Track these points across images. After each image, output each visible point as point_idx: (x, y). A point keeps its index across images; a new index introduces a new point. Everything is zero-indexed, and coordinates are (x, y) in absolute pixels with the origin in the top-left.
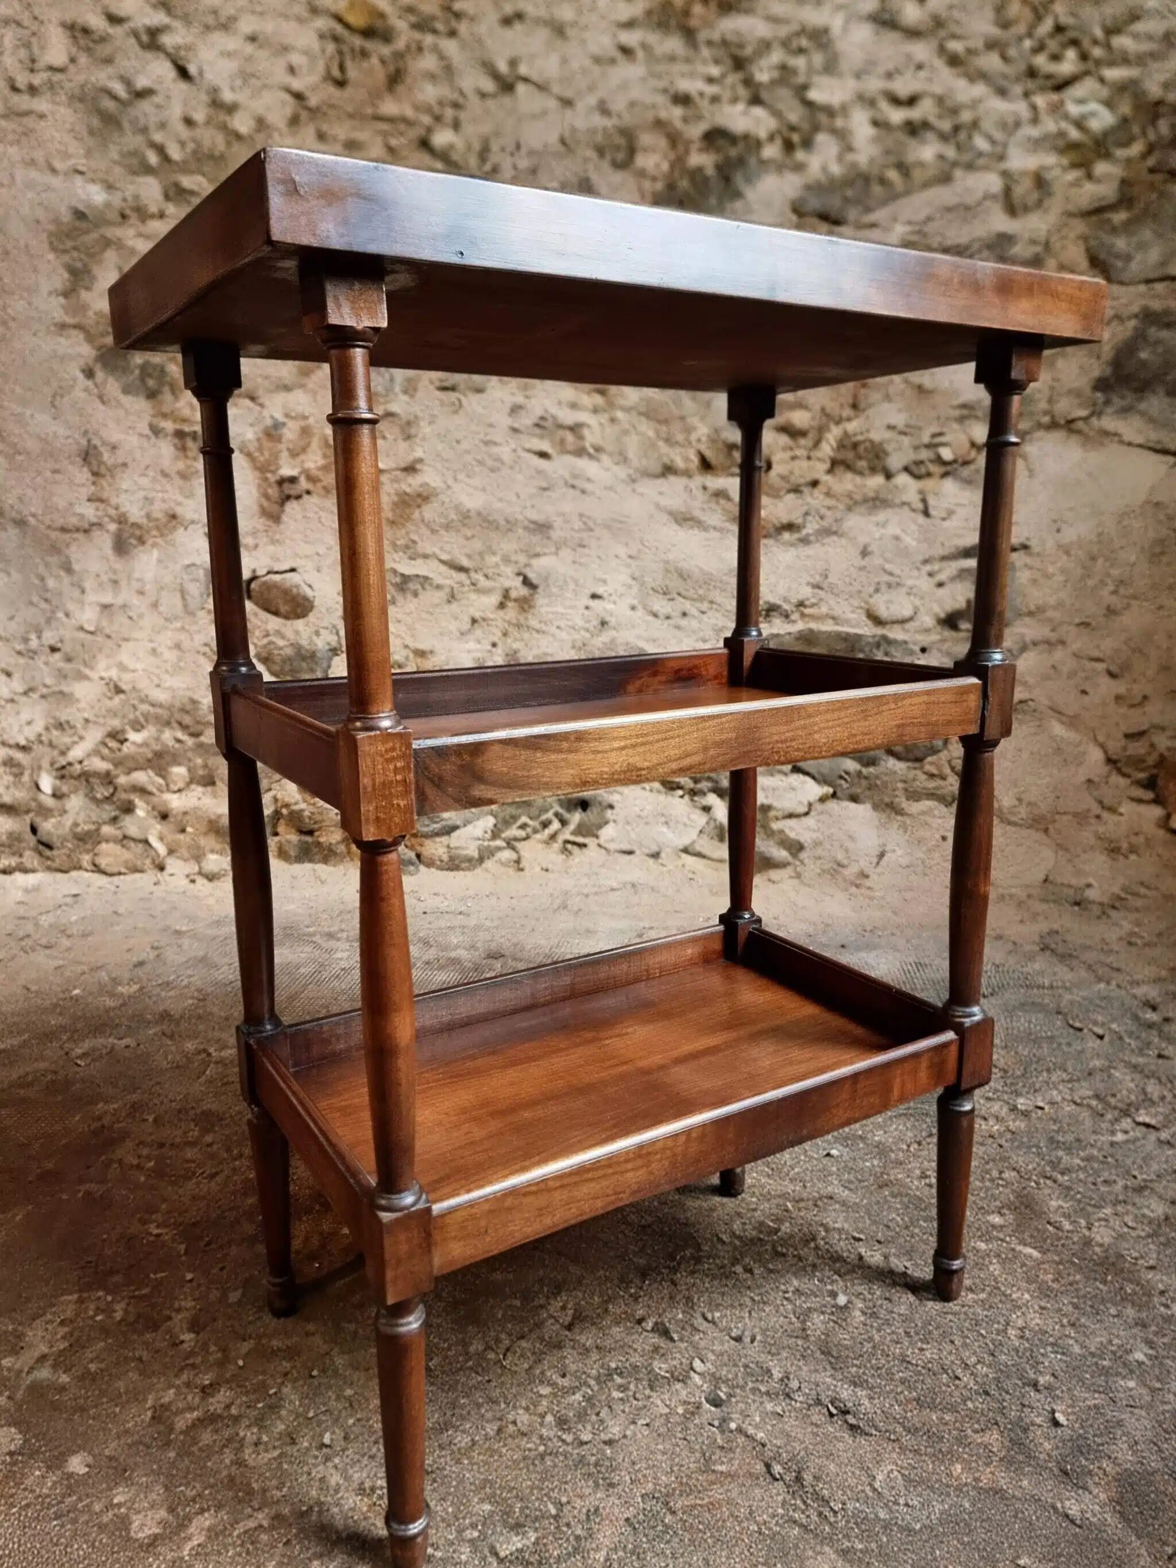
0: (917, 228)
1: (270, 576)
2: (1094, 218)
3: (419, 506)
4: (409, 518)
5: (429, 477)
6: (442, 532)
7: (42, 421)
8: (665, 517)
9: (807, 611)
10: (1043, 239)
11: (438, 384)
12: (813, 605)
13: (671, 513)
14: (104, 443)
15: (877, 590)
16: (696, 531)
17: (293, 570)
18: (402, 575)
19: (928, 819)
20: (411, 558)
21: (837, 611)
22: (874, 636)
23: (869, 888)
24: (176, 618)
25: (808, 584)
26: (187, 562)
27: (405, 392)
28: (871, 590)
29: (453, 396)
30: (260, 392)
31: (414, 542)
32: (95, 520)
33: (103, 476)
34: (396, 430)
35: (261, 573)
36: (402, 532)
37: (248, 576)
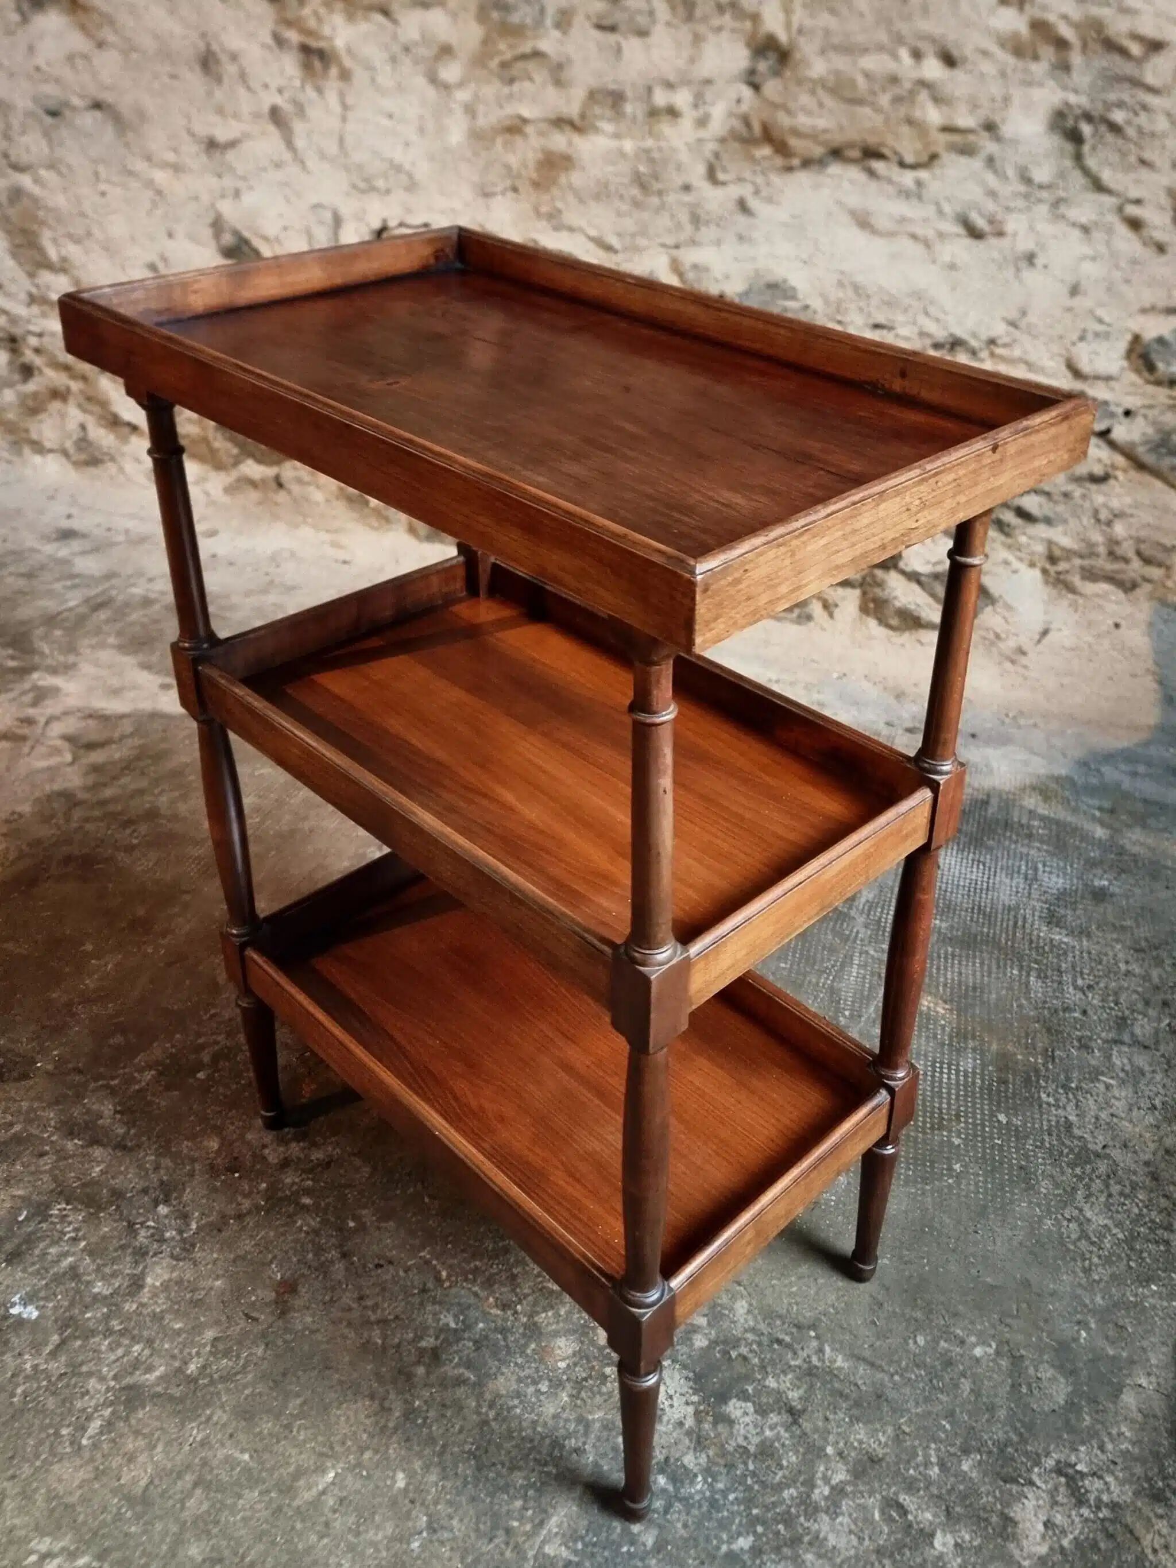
1: (401, 229)
3: (566, 170)
4: (554, 182)
6: (591, 202)
7: (158, 16)
8: (846, 219)
9: (999, 351)
11: (594, 20)
12: (1005, 345)
14: (224, 50)
15: (1082, 338)
17: (427, 225)
19: (1101, 602)
21: (1032, 357)
23: (1025, 667)
25: (1004, 319)
26: (315, 200)
27: (558, 25)
28: (1075, 337)
29: (612, 38)
30: (395, 7)
31: (560, 211)
34: (545, 72)
35: (392, 223)
36: (546, 197)
37: (377, 225)
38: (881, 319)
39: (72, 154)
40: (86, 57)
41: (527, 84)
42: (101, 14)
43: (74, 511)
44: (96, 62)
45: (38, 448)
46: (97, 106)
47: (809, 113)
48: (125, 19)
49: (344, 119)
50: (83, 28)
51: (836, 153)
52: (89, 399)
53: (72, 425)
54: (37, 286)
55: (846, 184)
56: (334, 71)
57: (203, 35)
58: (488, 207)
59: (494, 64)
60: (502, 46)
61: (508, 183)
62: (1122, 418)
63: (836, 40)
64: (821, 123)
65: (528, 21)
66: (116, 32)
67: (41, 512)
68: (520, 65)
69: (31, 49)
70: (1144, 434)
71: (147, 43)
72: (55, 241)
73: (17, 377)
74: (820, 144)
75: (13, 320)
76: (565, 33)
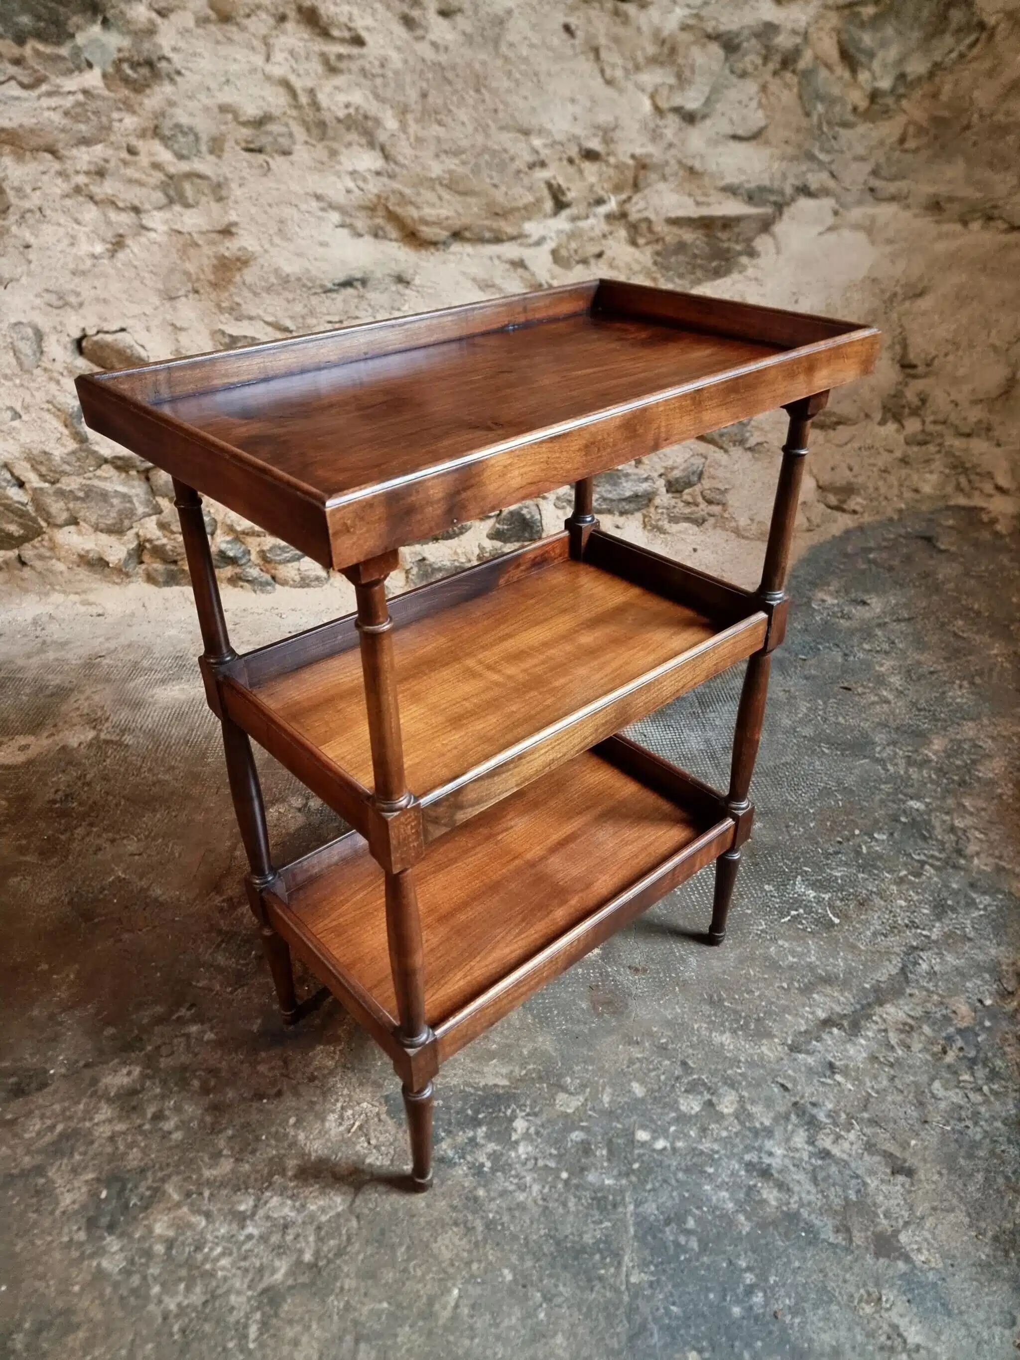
0: (694, 11)
1: (100, 336)
2: (846, 12)
3: (239, 269)
4: (230, 281)
5: (246, 241)
6: (264, 295)
8: (469, 284)
10: (802, 30)
11: (244, 145)
13: (474, 280)
17: (123, 330)
18: (231, 336)
19: (684, 536)
20: (237, 319)
24: (13, 375)
26: (13, 320)
27: (211, 152)
29: (261, 158)
30: (60, 146)
31: (238, 304)
34: (208, 192)
35: (91, 332)
36: (225, 295)
37: (77, 334)
47: (433, 206)
51: (457, 235)
55: (466, 258)
58: (175, 309)
61: (190, 286)
63: (446, 147)
64: (444, 212)
74: (443, 228)
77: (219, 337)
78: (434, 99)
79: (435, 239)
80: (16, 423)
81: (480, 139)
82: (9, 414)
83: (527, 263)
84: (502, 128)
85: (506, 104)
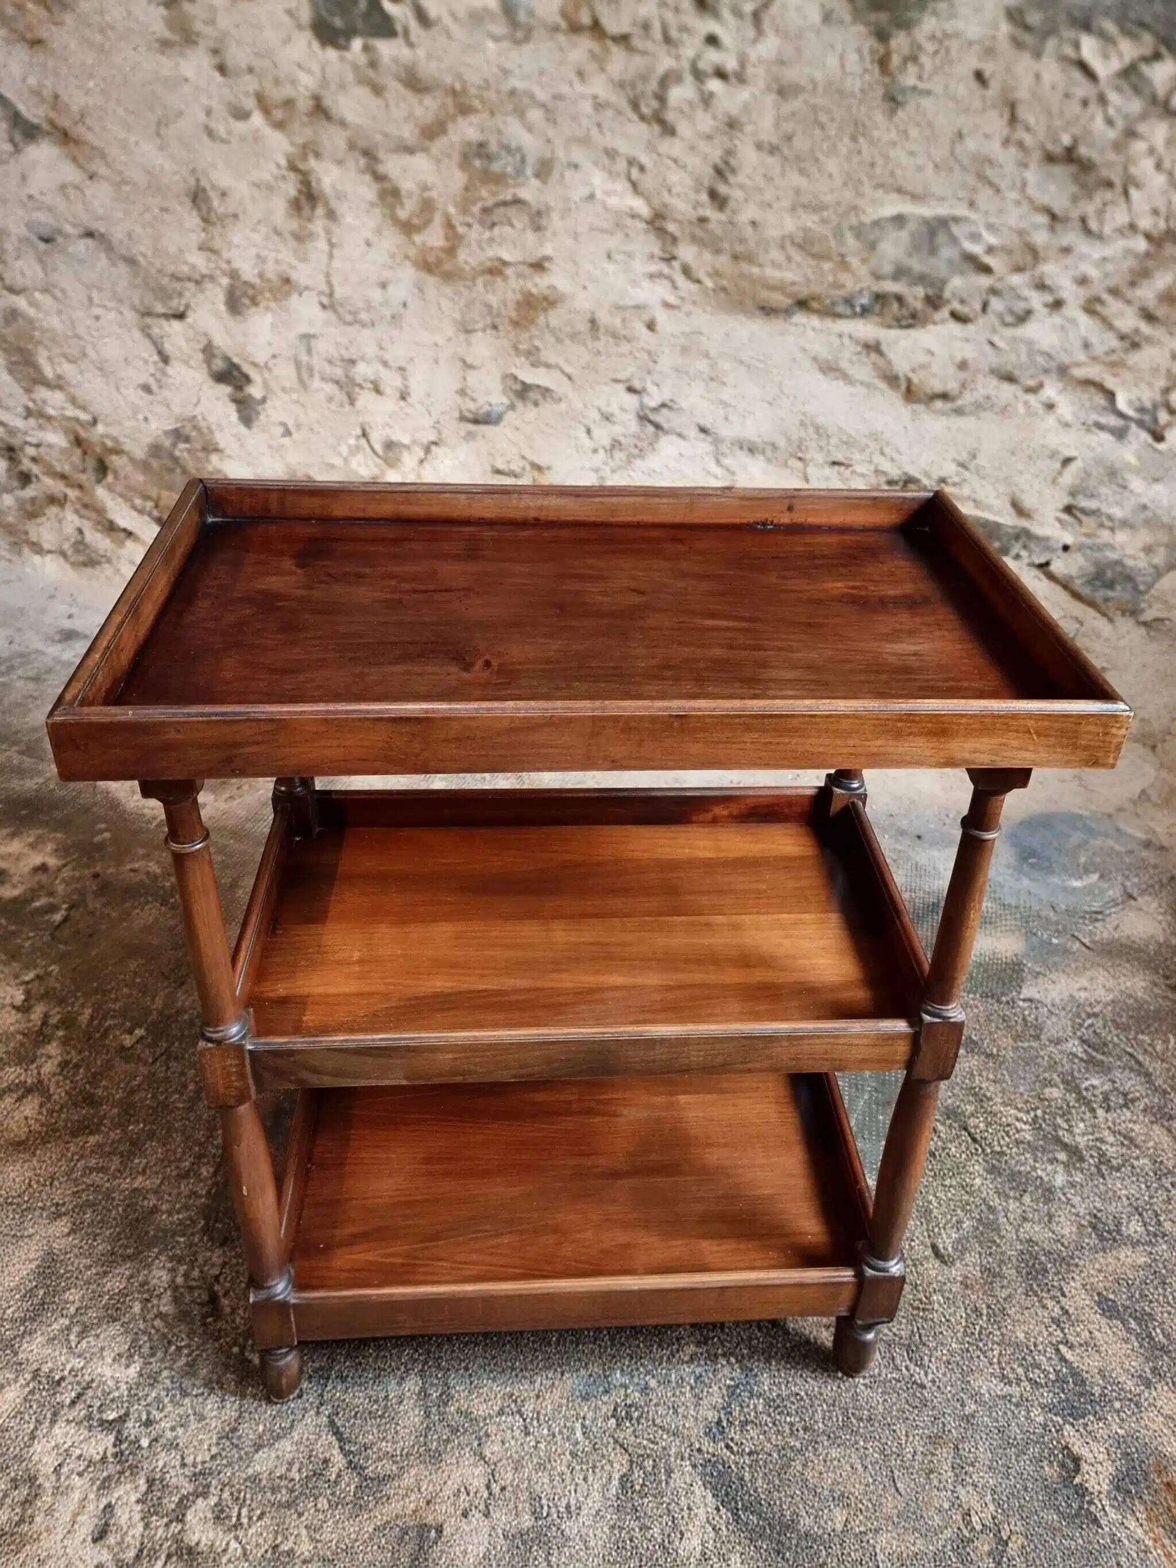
3: (545, 310)
4: (532, 322)
5: (557, 279)
6: (568, 342)
7: (148, 151)
8: (808, 364)
12: (955, 484)
13: (815, 359)
14: (214, 187)
16: (841, 383)
18: (523, 383)
20: (533, 365)
21: (980, 495)
22: (1015, 527)
24: (292, 390)
27: (538, 175)
31: (537, 349)
32: (205, 271)
33: (214, 224)
34: (526, 219)
36: (525, 336)
38: (840, 457)
39: (65, 278)
40: (77, 188)
41: (507, 229)
42: (93, 148)
43: (74, 610)
44: (88, 193)
45: (38, 549)
46: (90, 234)
47: (778, 266)
48: (114, 152)
49: (331, 256)
50: (74, 159)
51: (803, 304)
52: (86, 506)
53: (69, 529)
54: (34, 401)
55: (810, 333)
56: (320, 211)
57: (193, 171)
59: (476, 209)
60: (484, 193)
61: (489, 321)
62: (1060, 552)
63: (805, 199)
64: (789, 276)
65: (509, 170)
66: (107, 165)
67: (43, 611)
68: (502, 210)
69: (24, 178)
70: (1080, 568)
71: (137, 175)
72: (50, 359)
73: (15, 484)
74: (785, 294)
75: (12, 431)
76: (544, 182)
77: (510, 382)
78: (801, 143)
79: (774, 305)
80: (286, 441)
81: (848, 195)
82: (280, 430)
83: (884, 348)
84: (878, 186)
85: (887, 158)
